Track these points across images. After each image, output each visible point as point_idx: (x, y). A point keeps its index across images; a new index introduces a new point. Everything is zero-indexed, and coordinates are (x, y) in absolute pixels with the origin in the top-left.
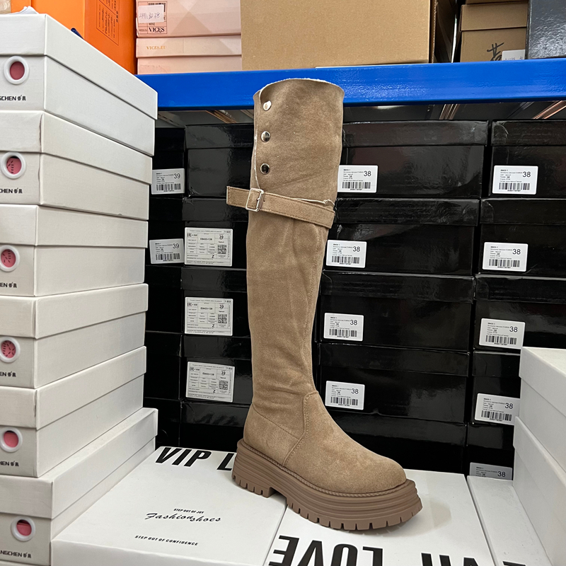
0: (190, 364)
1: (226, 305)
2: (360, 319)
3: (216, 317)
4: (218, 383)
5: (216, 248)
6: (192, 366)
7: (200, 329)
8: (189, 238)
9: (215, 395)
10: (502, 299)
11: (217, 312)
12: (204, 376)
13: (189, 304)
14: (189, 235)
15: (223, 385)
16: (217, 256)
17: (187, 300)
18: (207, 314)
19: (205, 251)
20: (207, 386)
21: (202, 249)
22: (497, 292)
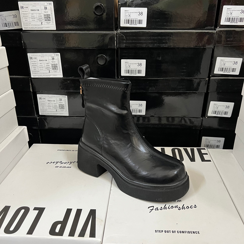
0: (39, 96)
1: (56, 57)
2: (143, 62)
3: (51, 66)
4: (58, 106)
5: (43, 16)
6: (40, 97)
7: (41, 74)
8: (23, 10)
9: (57, 112)
10: (231, 44)
11: (51, 62)
12: (49, 102)
13: (31, 58)
14: (22, 7)
15: (62, 107)
16: (44, 23)
17: (29, 55)
18: (44, 64)
19: (36, 19)
20: (51, 108)
21: (33, 18)
22: (228, 40)
